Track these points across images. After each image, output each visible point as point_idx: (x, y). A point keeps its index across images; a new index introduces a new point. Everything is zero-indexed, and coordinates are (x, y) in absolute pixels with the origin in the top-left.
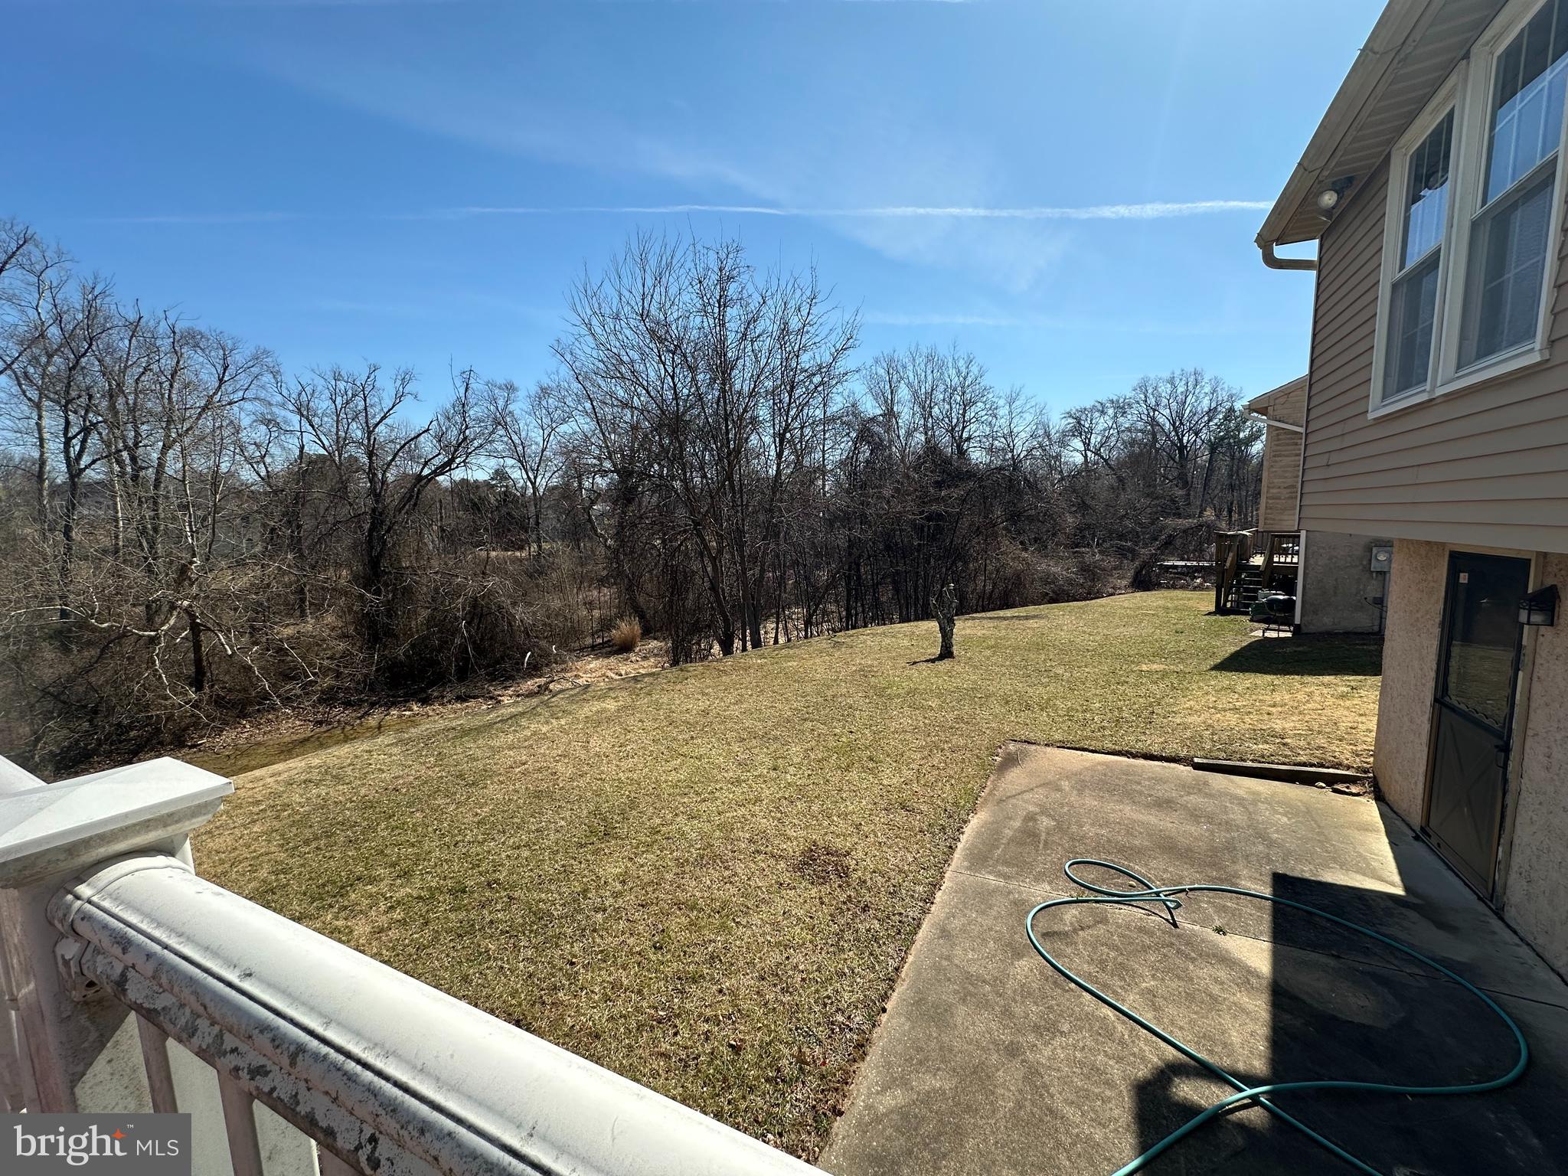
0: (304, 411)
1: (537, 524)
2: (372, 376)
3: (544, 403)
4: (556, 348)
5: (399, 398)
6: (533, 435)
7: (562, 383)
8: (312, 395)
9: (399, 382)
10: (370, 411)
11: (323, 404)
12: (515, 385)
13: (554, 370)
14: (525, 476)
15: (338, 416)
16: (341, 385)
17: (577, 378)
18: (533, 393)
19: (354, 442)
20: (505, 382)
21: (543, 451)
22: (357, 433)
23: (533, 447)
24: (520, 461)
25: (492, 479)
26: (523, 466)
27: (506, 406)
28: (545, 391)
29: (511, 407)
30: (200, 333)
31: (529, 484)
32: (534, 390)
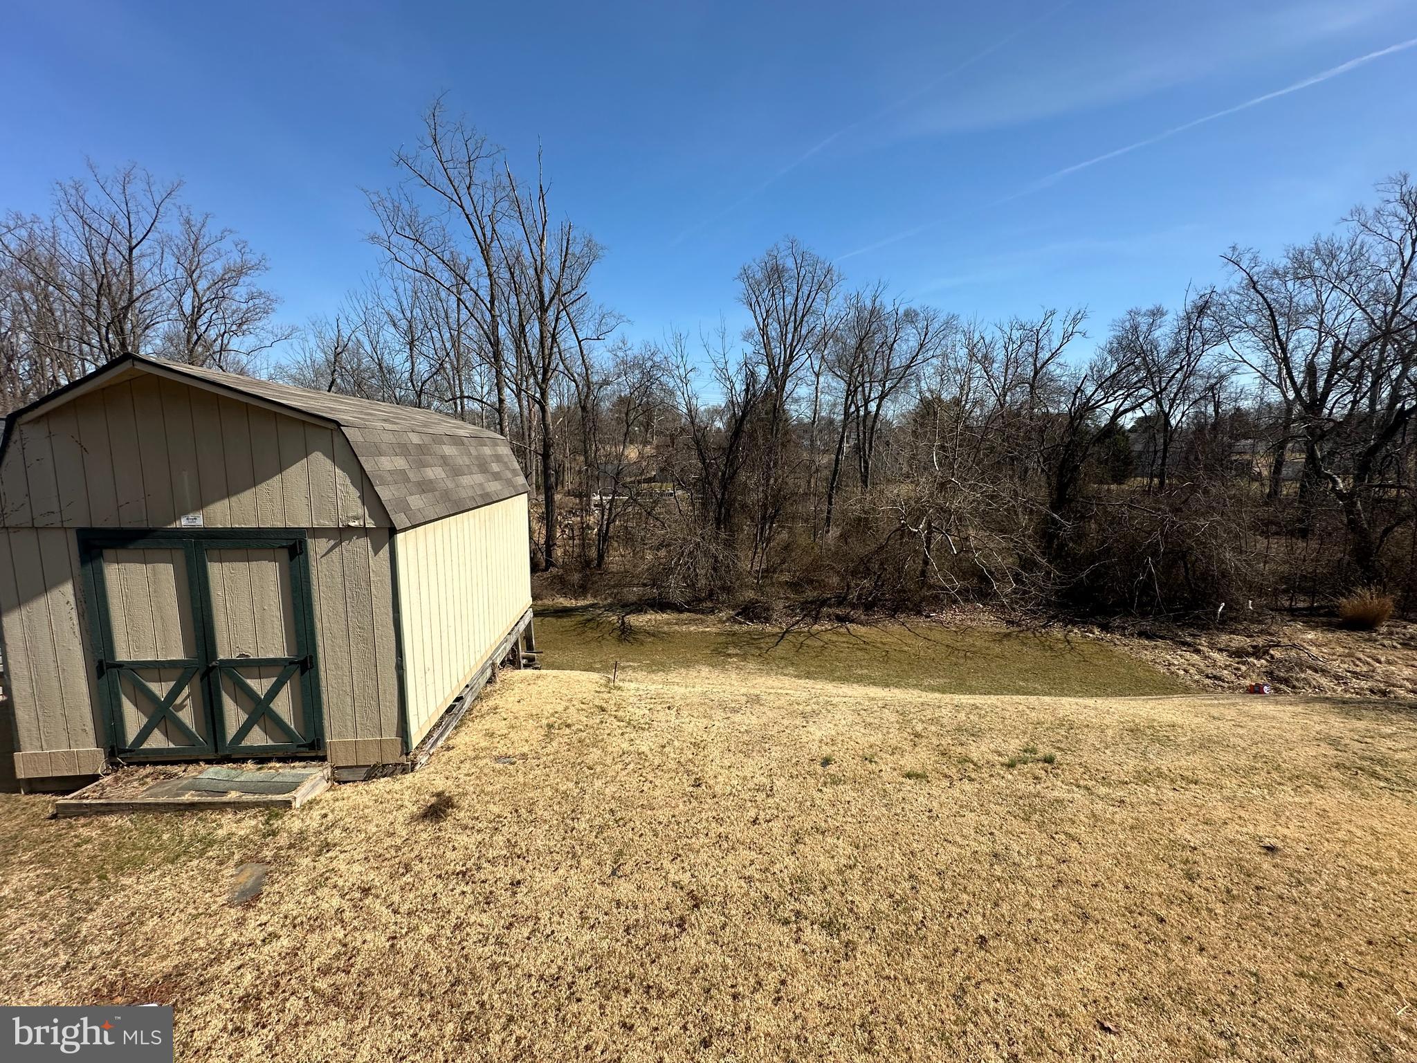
2: (1047, 321)
9: (1069, 322)
10: (1040, 352)
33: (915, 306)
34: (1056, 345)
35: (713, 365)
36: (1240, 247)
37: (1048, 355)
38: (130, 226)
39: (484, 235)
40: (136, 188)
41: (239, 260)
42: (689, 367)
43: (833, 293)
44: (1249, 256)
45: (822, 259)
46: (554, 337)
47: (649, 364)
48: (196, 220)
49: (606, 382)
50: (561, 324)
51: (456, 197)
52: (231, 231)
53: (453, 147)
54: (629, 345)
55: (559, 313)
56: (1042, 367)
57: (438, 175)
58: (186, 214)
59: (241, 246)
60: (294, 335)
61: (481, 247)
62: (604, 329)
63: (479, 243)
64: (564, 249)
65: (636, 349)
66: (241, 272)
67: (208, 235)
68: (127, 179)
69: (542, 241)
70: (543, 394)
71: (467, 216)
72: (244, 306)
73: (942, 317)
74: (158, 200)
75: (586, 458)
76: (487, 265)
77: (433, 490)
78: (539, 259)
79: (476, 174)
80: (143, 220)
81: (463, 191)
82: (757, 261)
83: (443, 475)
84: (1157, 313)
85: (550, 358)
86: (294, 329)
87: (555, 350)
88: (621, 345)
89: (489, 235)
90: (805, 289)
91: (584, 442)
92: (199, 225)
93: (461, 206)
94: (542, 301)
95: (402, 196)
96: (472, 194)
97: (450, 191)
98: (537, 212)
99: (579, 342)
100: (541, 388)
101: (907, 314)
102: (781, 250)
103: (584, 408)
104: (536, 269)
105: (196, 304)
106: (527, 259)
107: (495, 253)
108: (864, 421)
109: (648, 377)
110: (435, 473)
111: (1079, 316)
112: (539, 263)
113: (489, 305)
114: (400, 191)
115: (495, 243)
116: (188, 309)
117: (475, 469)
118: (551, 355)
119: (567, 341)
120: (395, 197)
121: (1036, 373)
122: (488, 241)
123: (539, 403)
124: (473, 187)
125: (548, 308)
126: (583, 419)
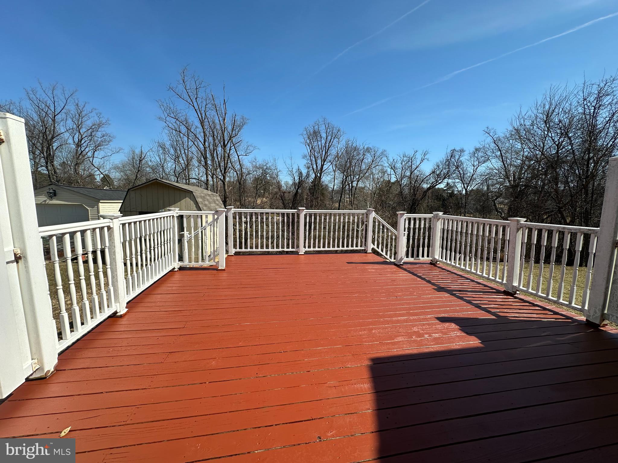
0: (393, 168)
1: (466, 205)
2: (415, 154)
3: (476, 155)
4: (486, 131)
5: (422, 160)
6: (469, 169)
7: (486, 145)
8: (396, 162)
9: (423, 155)
10: (413, 166)
11: (399, 165)
12: (464, 149)
13: (483, 140)
14: (463, 186)
15: (402, 168)
16: (405, 159)
17: (495, 143)
18: (471, 152)
19: (407, 177)
20: (460, 149)
21: (473, 175)
22: (408, 174)
23: (468, 174)
24: (462, 180)
25: (445, 187)
26: (463, 182)
27: (459, 159)
28: (477, 150)
29: (461, 159)
30: (370, 148)
31: (464, 189)
32: (472, 150)
33: (370, 146)
34: (418, 163)
35: (288, 170)
36: (490, 127)
37: (415, 167)
38: (55, 107)
39: (202, 117)
40: (58, 92)
41: (98, 121)
42: (278, 170)
43: (341, 139)
44: (492, 131)
45: (336, 126)
46: (229, 156)
47: (265, 167)
48: (81, 105)
49: (249, 174)
50: (232, 152)
51: (191, 103)
52: (95, 109)
53: (190, 84)
54: (257, 160)
55: (231, 147)
56: (413, 172)
57: (184, 94)
58: (77, 102)
59: (99, 115)
60: (121, 151)
61: (201, 122)
62: (248, 151)
63: (200, 120)
64: (233, 124)
65: (260, 161)
66: (99, 125)
67: (86, 111)
68: (54, 88)
69: (224, 120)
70: (224, 178)
71: (196, 110)
72: (100, 139)
73: (380, 151)
74: (67, 97)
75: (241, 203)
76: (203, 128)
77: (207, 206)
78: (223, 127)
79: (199, 94)
80: (60, 105)
81: (194, 101)
82: (310, 126)
83: (208, 203)
84: (462, 151)
85: (227, 164)
86: (121, 149)
87: (229, 161)
88: (254, 160)
89: (204, 117)
90: (329, 138)
91: (240, 196)
92: (82, 107)
93: (193, 106)
94: (224, 143)
95: (170, 102)
96: (197, 101)
97: (189, 100)
98: (223, 109)
99: (238, 156)
100: (223, 176)
101: (367, 149)
102: (320, 122)
103: (240, 183)
104: (222, 131)
105: (80, 138)
106: (218, 127)
107: (206, 124)
108: (351, 189)
109: (265, 173)
110: (207, 203)
111: (426, 153)
112: (223, 128)
113: (203, 143)
114: (170, 100)
115: (206, 120)
116: (76, 140)
117: (213, 203)
118: (227, 163)
119: (234, 158)
120: (168, 102)
121: (411, 174)
122: (203, 119)
123: (223, 181)
124: (198, 99)
125: (226, 145)
126: (240, 188)
